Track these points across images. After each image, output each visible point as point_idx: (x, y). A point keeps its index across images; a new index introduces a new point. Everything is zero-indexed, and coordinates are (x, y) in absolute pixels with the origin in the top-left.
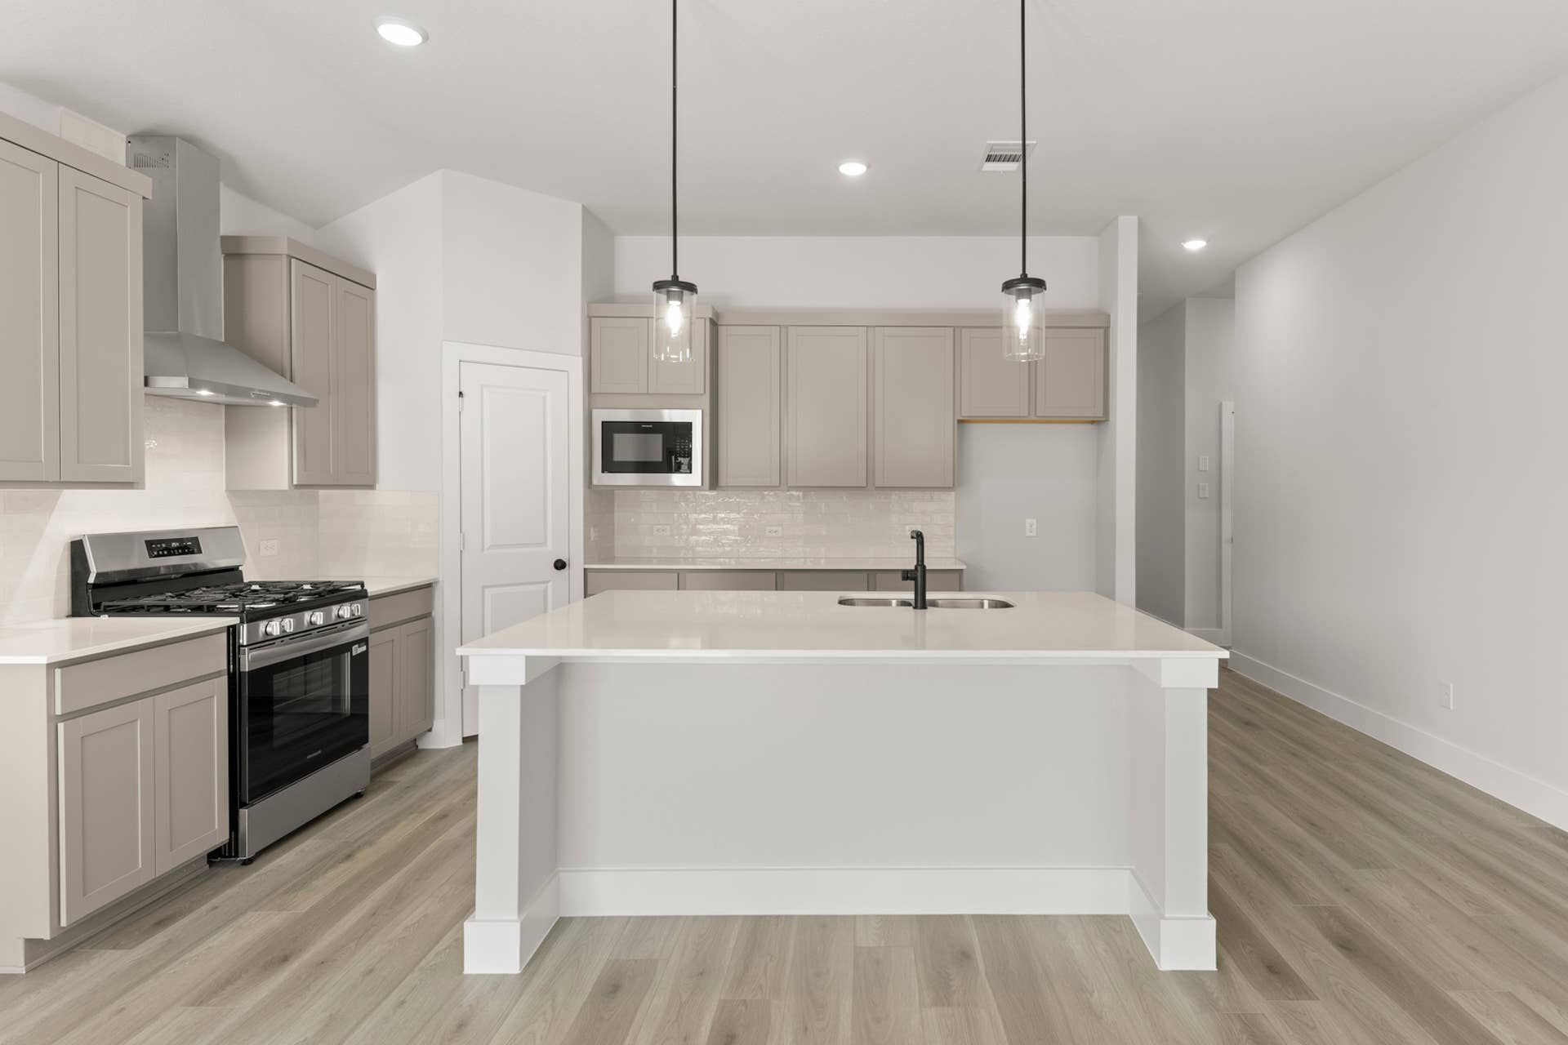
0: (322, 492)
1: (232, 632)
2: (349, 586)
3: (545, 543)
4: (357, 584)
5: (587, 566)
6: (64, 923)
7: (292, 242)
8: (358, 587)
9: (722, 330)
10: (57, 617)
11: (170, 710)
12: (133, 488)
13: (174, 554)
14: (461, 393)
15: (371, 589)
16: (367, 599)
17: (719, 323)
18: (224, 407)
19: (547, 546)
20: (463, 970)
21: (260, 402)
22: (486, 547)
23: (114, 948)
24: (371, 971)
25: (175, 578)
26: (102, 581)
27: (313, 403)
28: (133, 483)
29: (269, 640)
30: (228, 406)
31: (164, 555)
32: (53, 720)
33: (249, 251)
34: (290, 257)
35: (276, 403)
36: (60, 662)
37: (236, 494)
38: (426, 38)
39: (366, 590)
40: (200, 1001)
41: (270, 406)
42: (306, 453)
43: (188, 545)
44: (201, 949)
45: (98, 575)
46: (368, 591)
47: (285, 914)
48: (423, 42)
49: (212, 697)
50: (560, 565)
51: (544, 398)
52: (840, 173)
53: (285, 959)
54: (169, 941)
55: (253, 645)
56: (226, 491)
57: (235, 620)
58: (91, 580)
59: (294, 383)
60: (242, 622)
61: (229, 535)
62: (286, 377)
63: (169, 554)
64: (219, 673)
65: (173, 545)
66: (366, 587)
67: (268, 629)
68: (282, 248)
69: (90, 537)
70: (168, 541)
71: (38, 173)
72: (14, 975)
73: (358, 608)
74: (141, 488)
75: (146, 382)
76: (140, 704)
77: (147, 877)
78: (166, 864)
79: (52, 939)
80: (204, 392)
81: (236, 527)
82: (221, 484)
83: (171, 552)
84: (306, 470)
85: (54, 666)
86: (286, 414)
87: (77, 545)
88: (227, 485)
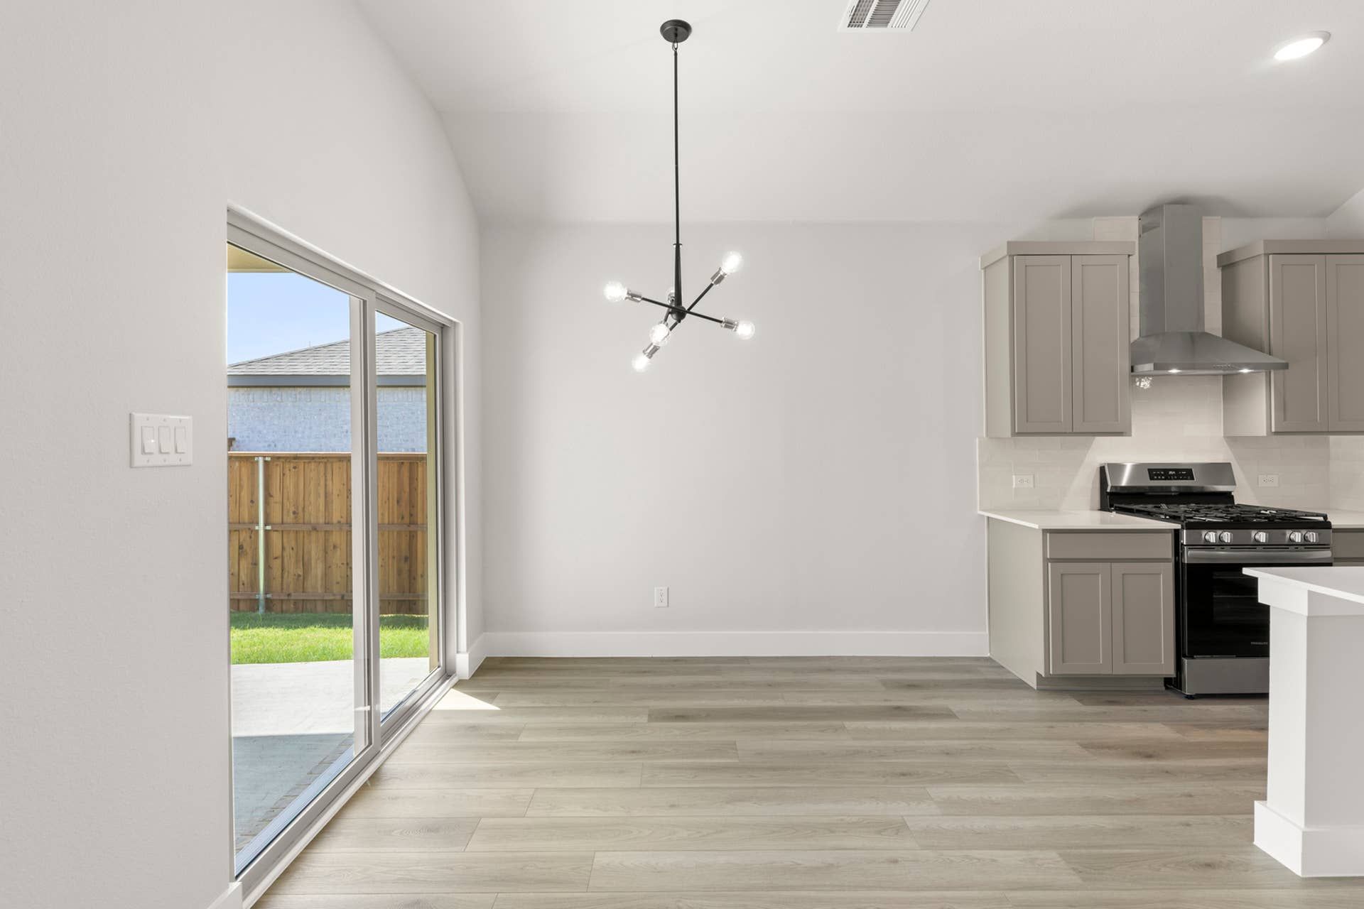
0: (1332, 438)
1: (1177, 534)
2: (1306, 516)
4: (1318, 515)
6: (1051, 672)
7: (1267, 244)
8: (1321, 519)
11: (1123, 574)
12: (1122, 436)
13: (1171, 479)
15: (1336, 521)
16: (1331, 530)
18: (1222, 377)
20: (1252, 841)
21: (1234, 372)
23: (1078, 701)
24: (1190, 796)
25: (1175, 495)
26: (1114, 491)
27: (1285, 366)
28: (1122, 433)
29: (1207, 546)
30: (1224, 375)
31: (1161, 479)
32: (1046, 561)
33: (1237, 260)
34: (1266, 255)
35: (1245, 371)
36: (1050, 530)
37: (1233, 440)
38: (1327, 37)
39: (1330, 522)
40: (1085, 746)
41: (1242, 374)
42: (1283, 406)
43: (1184, 473)
44: (1114, 725)
45: (1112, 487)
46: (1332, 524)
47: (1178, 735)
48: (1324, 43)
49: (1159, 574)
53: (1149, 756)
54: (1105, 713)
55: (1191, 546)
56: (1224, 437)
57: (1178, 526)
58: (1108, 490)
59: (1272, 355)
60: (1183, 528)
61: (1223, 470)
62: (1262, 350)
63: (1165, 479)
64: (1166, 560)
65: (1170, 473)
66: (1329, 520)
67: (1207, 537)
68: (1261, 250)
69: (1109, 464)
70: (1166, 471)
71: (1059, 265)
72: (1032, 688)
73: (1313, 536)
74: (1130, 435)
75: (1132, 370)
76: (1101, 565)
77: (1106, 671)
78: (1120, 670)
79: (1046, 678)
80: (1174, 371)
81: (1230, 464)
82: (1220, 432)
83: (1168, 477)
84: (1285, 420)
85: (1045, 531)
86: (1262, 377)
87: (1102, 469)
88: (1224, 433)
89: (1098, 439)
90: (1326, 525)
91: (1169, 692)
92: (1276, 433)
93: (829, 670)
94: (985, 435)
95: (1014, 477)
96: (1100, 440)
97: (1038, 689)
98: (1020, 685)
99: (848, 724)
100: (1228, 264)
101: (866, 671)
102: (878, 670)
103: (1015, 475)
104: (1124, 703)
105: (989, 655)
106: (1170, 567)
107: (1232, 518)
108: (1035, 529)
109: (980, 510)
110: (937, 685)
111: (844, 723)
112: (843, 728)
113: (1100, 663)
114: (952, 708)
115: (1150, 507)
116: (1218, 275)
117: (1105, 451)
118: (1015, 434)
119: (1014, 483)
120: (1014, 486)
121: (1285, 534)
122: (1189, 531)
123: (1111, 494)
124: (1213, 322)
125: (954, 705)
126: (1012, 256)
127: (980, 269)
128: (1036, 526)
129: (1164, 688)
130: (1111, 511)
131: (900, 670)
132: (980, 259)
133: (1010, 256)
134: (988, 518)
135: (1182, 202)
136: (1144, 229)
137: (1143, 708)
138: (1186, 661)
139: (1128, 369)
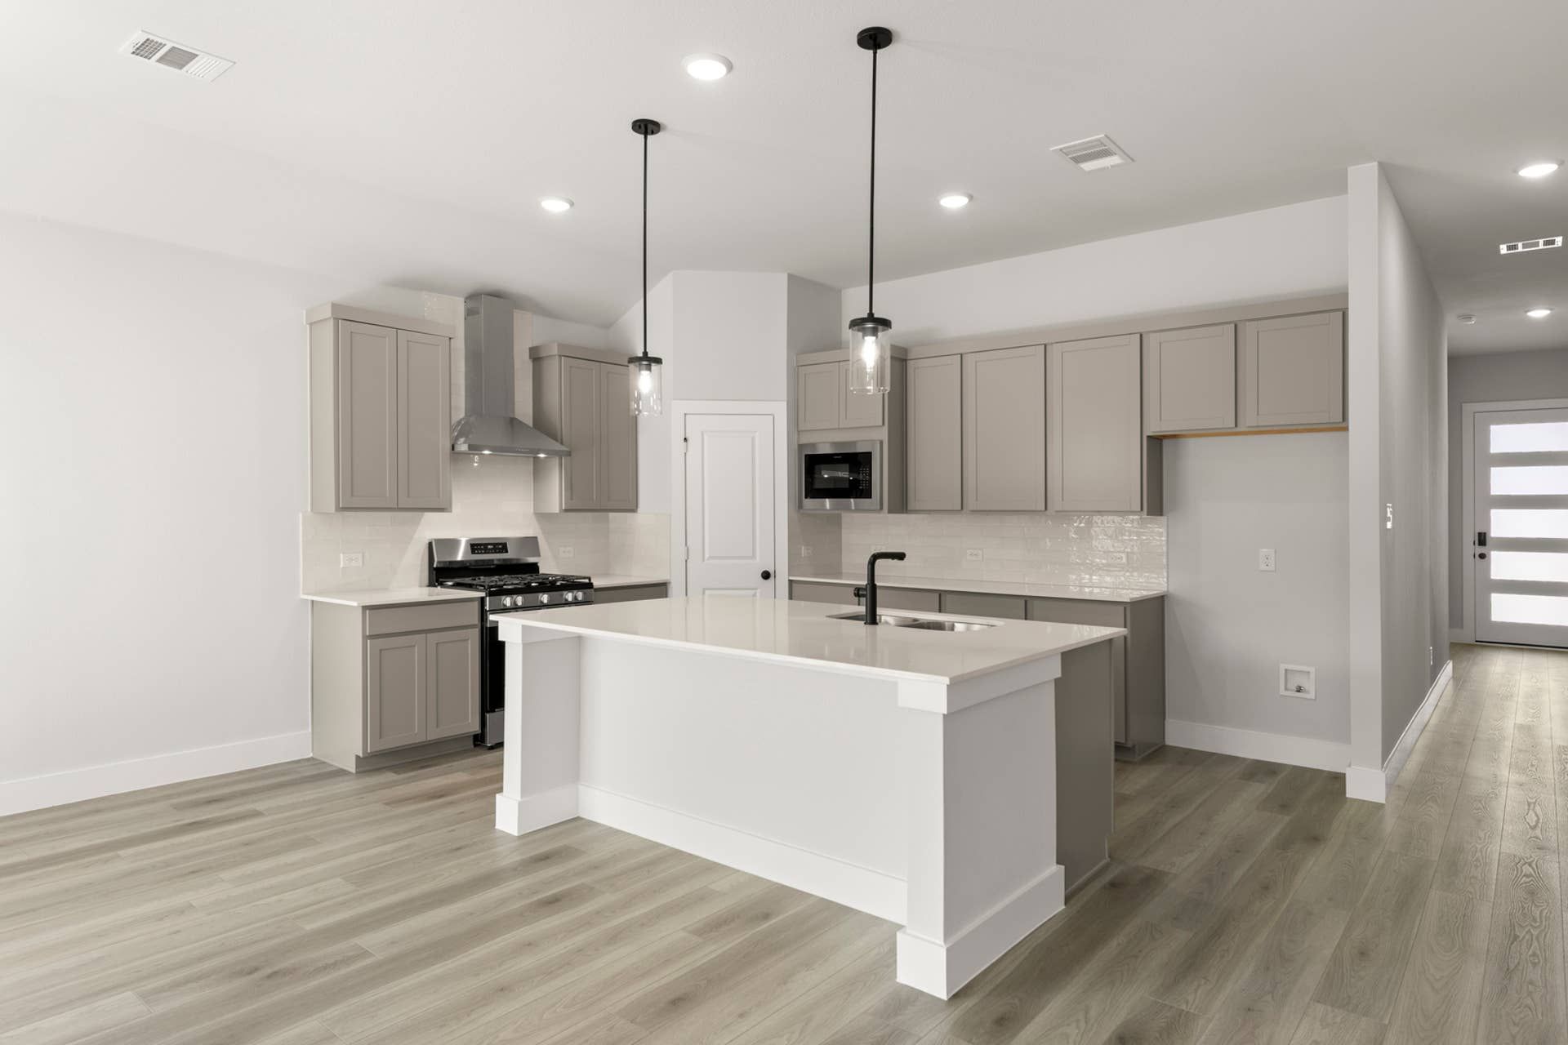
0: (611, 515)
1: (482, 600)
2: (577, 579)
3: (753, 557)
5: (791, 578)
6: (369, 751)
7: (561, 346)
8: (587, 581)
9: (911, 364)
10: (421, 586)
11: (437, 644)
12: (445, 512)
13: (488, 553)
14: (685, 439)
15: (597, 583)
16: (593, 590)
17: (909, 358)
18: (532, 458)
19: (756, 558)
20: (495, 825)
22: (706, 558)
25: (493, 568)
26: (442, 565)
27: (571, 453)
28: (444, 509)
29: (506, 609)
31: (481, 553)
32: (365, 638)
33: (544, 355)
34: (560, 356)
35: (542, 456)
37: (542, 517)
38: (571, 202)
39: (592, 584)
40: (387, 804)
41: (542, 458)
42: (571, 487)
43: (501, 547)
44: (420, 782)
45: (438, 562)
46: (594, 585)
48: (570, 207)
49: (468, 639)
50: (766, 575)
51: (753, 439)
52: (940, 206)
54: (415, 776)
55: (492, 612)
56: (534, 513)
57: (483, 594)
58: (435, 566)
59: (563, 444)
60: (486, 596)
61: (531, 543)
62: (557, 440)
63: (485, 553)
64: (473, 626)
65: (489, 547)
66: (592, 581)
67: (505, 602)
68: (555, 351)
69: (435, 540)
70: (486, 545)
71: (385, 337)
72: (350, 773)
73: (580, 595)
74: (451, 511)
75: (453, 448)
76: (417, 637)
77: (420, 739)
78: (434, 735)
79: (364, 758)
80: (486, 452)
81: (536, 538)
82: (530, 509)
83: (487, 551)
84: (572, 499)
85: (365, 608)
86: (556, 461)
87: (430, 544)
88: (534, 510)
89: (429, 515)
90: (590, 586)
91: (477, 749)
92: (566, 510)
93: (98, 811)
94: (309, 510)
95: (342, 555)
96: (429, 516)
97: (357, 772)
98: (341, 773)
99: (121, 853)
100: (536, 356)
101: (153, 801)
102: (169, 797)
103: (343, 553)
104: (436, 765)
105: (311, 755)
106: (476, 632)
107: (525, 584)
108: (354, 607)
109: (304, 594)
110: (244, 794)
111: (119, 852)
112: (119, 856)
113: (417, 732)
114: (258, 809)
115: (467, 580)
116: (530, 365)
117: (434, 527)
118: (342, 509)
119: (342, 563)
120: (342, 566)
121: (562, 595)
122: (492, 597)
123: (437, 569)
124: (524, 409)
125: (260, 806)
126: (336, 320)
127: (305, 323)
128: (355, 604)
129: (472, 746)
130: (436, 586)
131: (198, 791)
132: (304, 312)
133: (334, 318)
134: (313, 601)
135: (496, 295)
136: (470, 313)
137: (450, 765)
138: (488, 715)
139: (449, 446)
